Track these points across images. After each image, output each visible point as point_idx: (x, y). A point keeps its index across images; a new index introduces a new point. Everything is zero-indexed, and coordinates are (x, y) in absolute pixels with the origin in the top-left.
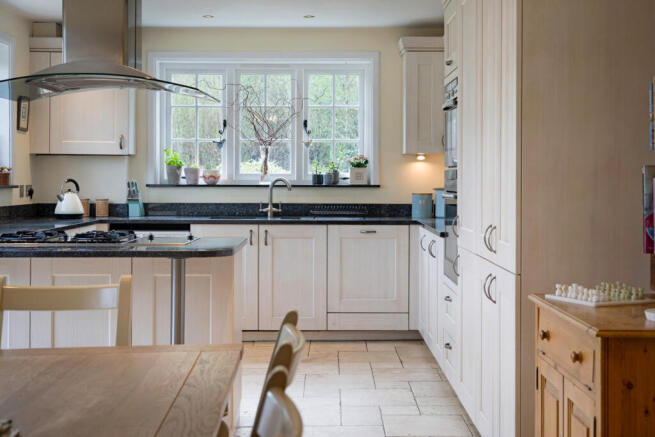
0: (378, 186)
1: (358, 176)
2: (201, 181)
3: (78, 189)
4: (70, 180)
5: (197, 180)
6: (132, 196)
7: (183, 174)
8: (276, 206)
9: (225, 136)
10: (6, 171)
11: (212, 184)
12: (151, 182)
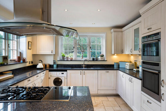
0: (106, 61)
1: (102, 58)
2: (69, 60)
3: (42, 62)
4: (40, 60)
5: (68, 59)
6: (54, 63)
7: (65, 58)
8: (85, 65)
9: (74, 50)
10: (25, 59)
11: (71, 60)
12: (59, 60)
